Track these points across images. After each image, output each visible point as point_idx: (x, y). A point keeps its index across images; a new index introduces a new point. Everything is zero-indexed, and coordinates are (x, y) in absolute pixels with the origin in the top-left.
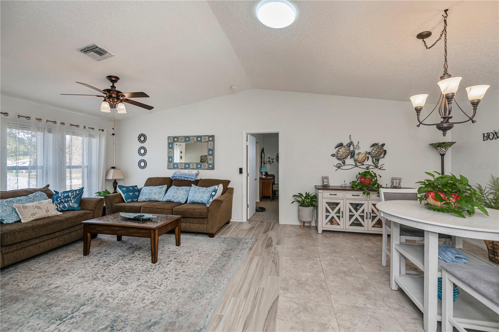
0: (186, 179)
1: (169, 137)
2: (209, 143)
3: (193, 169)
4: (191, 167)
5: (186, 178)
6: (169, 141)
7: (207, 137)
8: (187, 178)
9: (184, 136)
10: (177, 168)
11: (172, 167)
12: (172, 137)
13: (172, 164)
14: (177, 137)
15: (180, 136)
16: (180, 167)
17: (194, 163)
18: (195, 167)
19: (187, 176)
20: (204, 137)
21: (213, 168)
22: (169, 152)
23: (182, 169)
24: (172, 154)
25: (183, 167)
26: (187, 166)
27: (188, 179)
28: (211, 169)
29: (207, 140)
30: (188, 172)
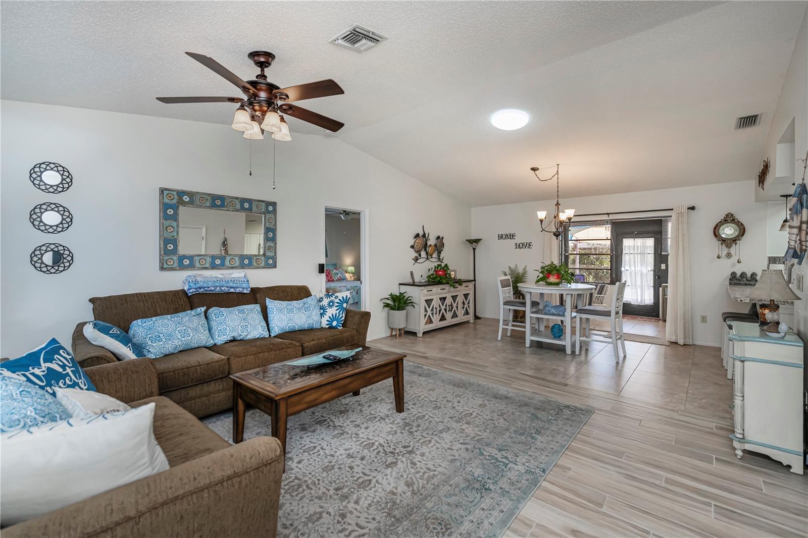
0: (232, 290)
1: (166, 189)
2: (268, 216)
3: (232, 268)
4: (227, 263)
5: (231, 288)
6: (166, 200)
7: (263, 204)
8: (234, 288)
9: (209, 195)
10: (192, 266)
11: (176, 265)
12: (173, 190)
13: (175, 258)
14: (191, 194)
15: (198, 193)
16: (197, 265)
17: (236, 255)
18: (237, 264)
19: (231, 284)
20: (257, 203)
21: (274, 266)
22: (163, 229)
23: (206, 268)
24: (175, 234)
25: (208, 265)
26: (218, 262)
27: (238, 290)
28: (272, 268)
29: (263, 210)
30: (223, 274)
